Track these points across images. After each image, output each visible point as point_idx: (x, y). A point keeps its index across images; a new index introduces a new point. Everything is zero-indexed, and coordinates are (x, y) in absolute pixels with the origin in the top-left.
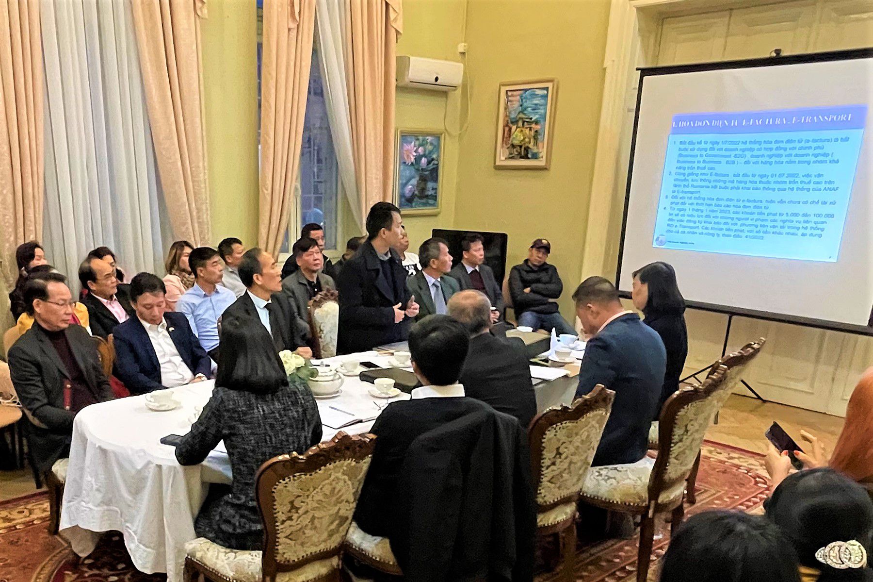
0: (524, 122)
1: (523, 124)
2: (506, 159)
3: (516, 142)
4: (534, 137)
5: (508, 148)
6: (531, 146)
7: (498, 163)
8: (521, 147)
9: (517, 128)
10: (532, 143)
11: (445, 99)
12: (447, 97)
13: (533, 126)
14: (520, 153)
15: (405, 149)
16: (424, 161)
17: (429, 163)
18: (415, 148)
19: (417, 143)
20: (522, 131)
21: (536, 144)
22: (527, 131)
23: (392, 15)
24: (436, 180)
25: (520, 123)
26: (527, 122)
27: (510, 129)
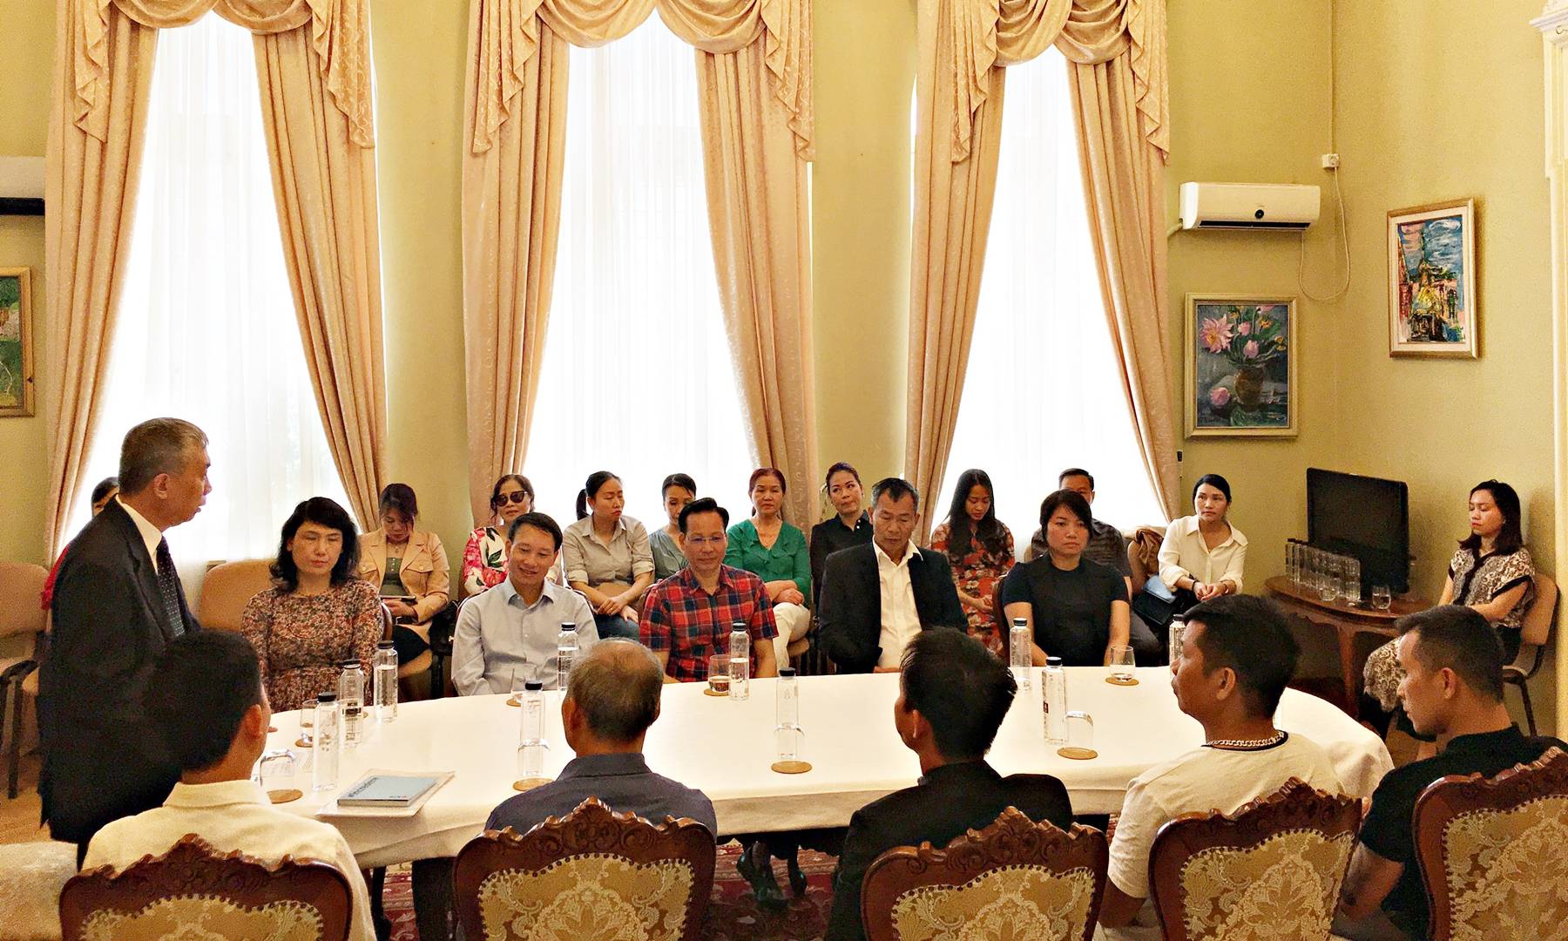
0: (1429, 276)
1: (1430, 281)
2: (1408, 340)
3: (1422, 312)
4: (1448, 301)
5: (1410, 321)
6: (1445, 318)
7: (1394, 348)
8: (1429, 319)
9: (1420, 285)
10: (1446, 313)
13: (1445, 282)
14: (1429, 331)
16: (1251, 346)
17: (1263, 349)
18: (1231, 326)
19: (1235, 316)
20: (1428, 291)
21: (1452, 314)
22: (1437, 292)
24: (1281, 376)
25: (1425, 280)
26: (1436, 276)
27: (1410, 288)
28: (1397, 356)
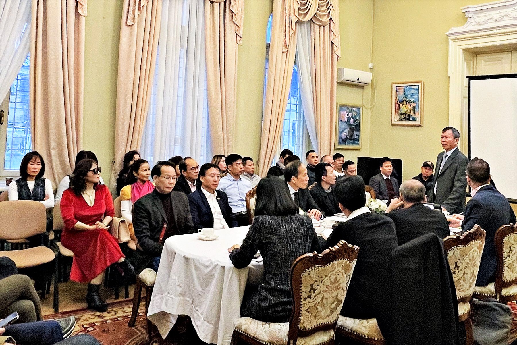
0: (406, 102)
1: (406, 103)
2: (398, 120)
3: (403, 112)
4: (413, 109)
5: (399, 115)
6: (411, 114)
7: (393, 123)
8: (406, 114)
9: (403, 105)
11: (362, 89)
12: (363, 89)
13: (412, 104)
14: (405, 118)
15: (341, 113)
16: (352, 120)
17: (354, 121)
18: (347, 113)
19: (348, 111)
20: (406, 106)
21: (414, 113)
22: (409, 106)
23: (335, 48)
24: (358, 130)
25: (405, 102)
26: (408, 102)
27: (399, 105)
28: (393, 125)
